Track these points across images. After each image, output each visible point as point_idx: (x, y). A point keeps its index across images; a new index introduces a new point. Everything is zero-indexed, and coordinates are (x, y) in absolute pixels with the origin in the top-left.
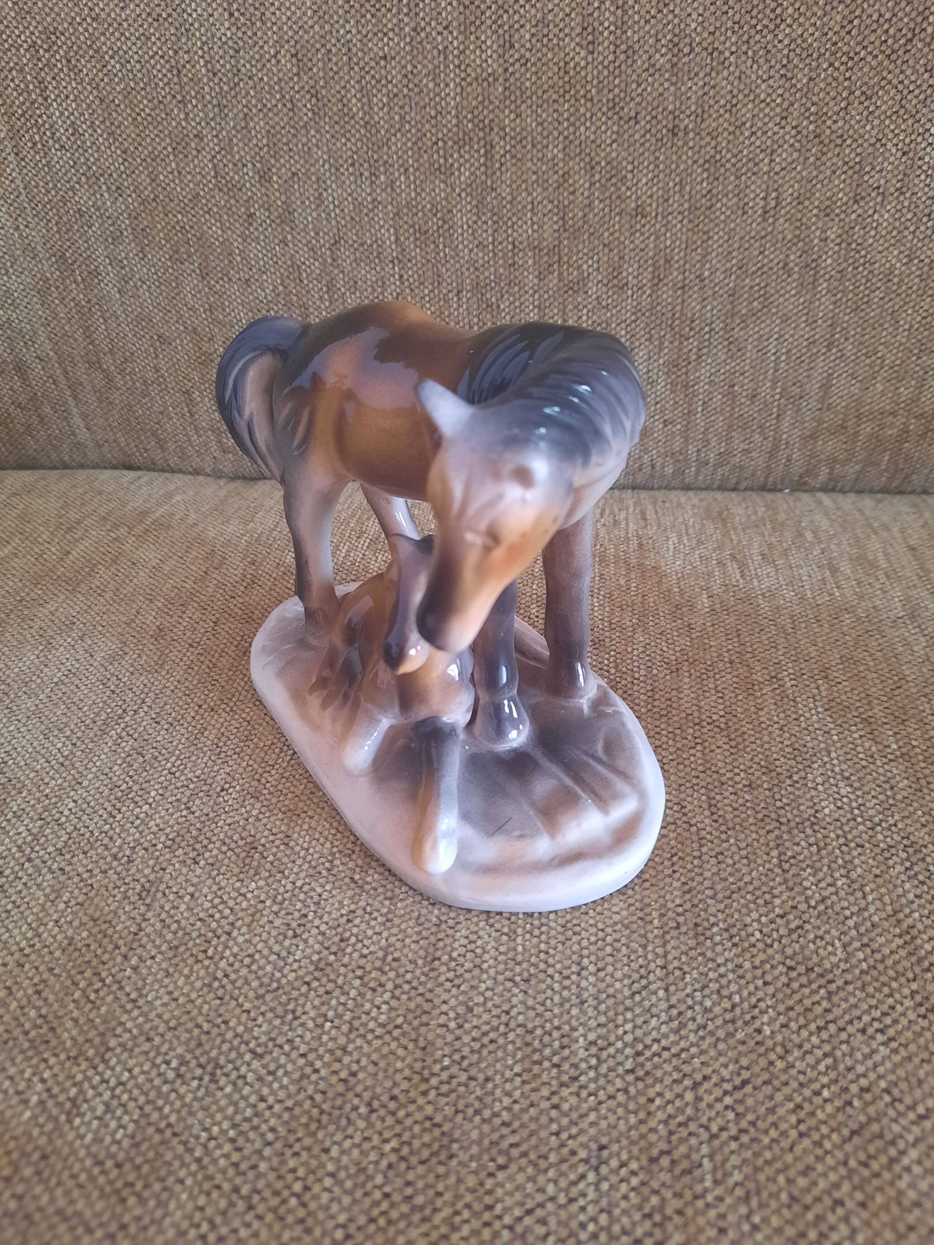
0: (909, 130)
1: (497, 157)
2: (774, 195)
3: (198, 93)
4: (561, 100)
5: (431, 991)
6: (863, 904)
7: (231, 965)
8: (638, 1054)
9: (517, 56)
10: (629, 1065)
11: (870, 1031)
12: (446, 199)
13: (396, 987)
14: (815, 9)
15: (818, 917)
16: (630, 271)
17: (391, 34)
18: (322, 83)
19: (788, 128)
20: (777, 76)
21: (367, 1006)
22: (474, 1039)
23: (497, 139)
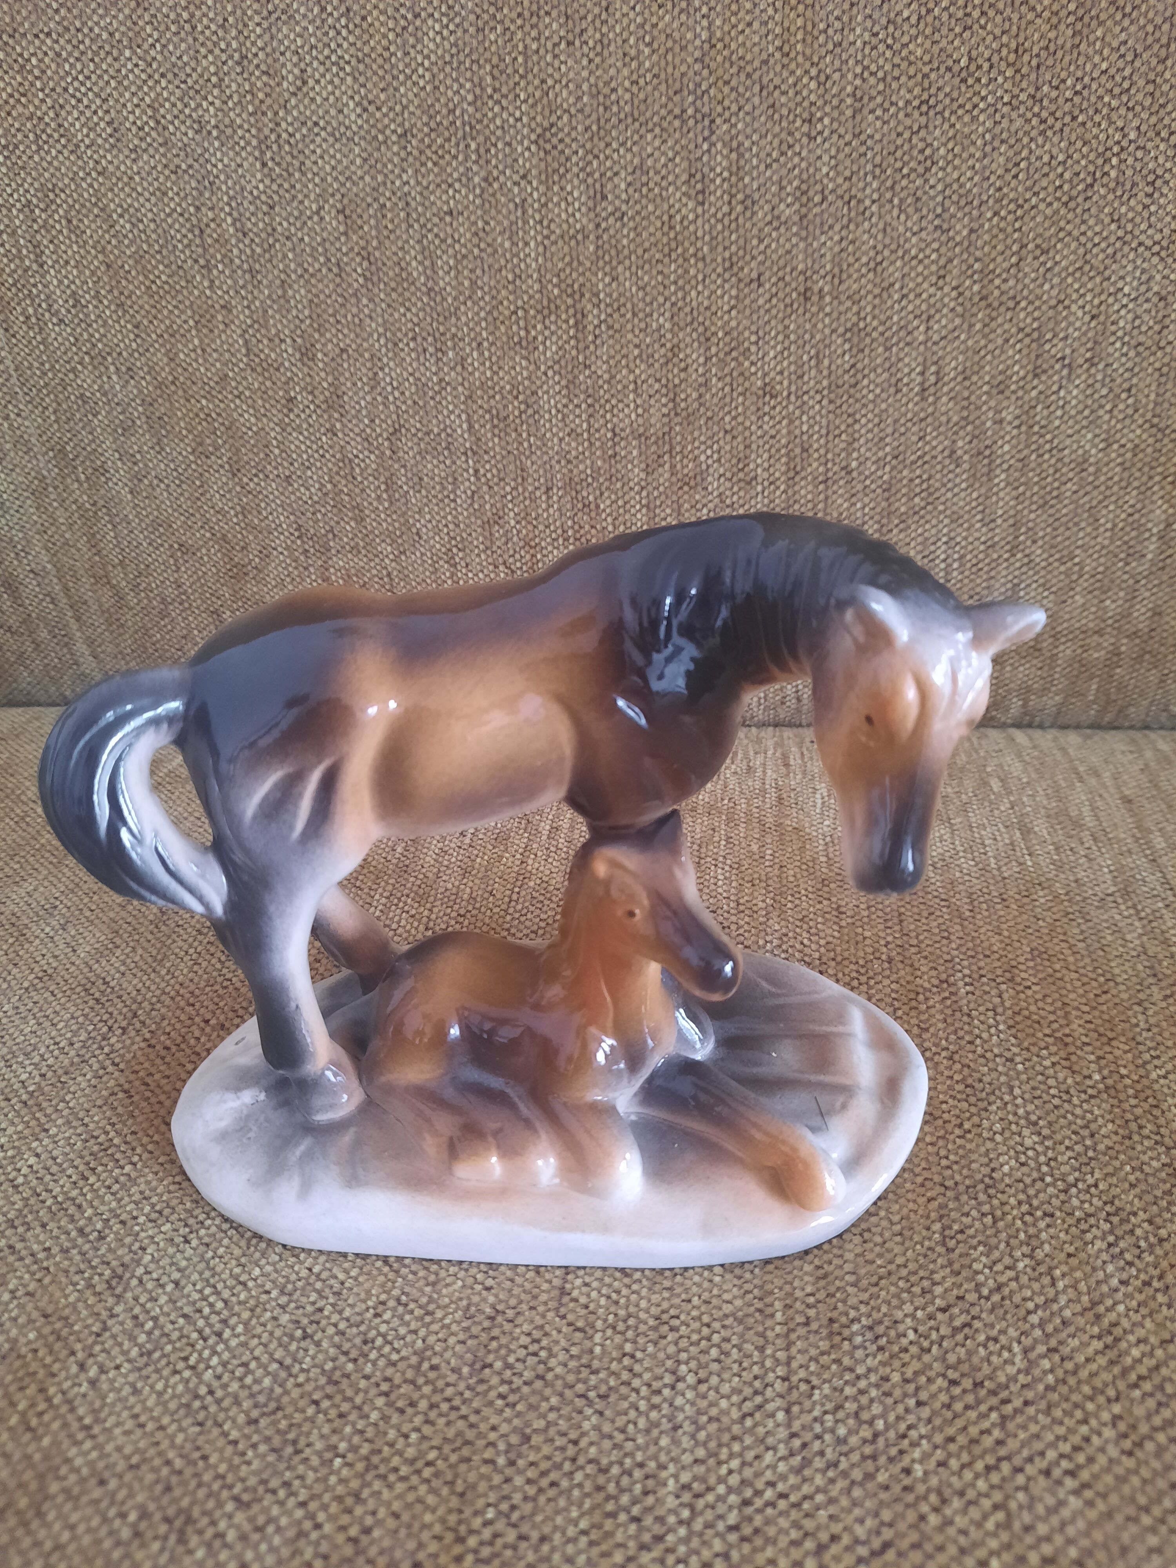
0: (1097, 290)
1: (590, 328)
2: (933, 369)
3: (224, 256)
4: (666, 260)
6: (1051, 1293)
7: (219, 1377)
8: (746, 1503)
9: (610, 209)
10: (732, 1518)
11: (1057, 1473)
12: (529, 378)
13: (432, 1406)
14: (972, 150)
15: (992, 1310)
16: (758, 462)
17: (457, 186)
18: (375, 243)
19: (947, 289)
20: (931, 228)
21: (392, 1435)
22: (529, 1481)
23: (589, 307)
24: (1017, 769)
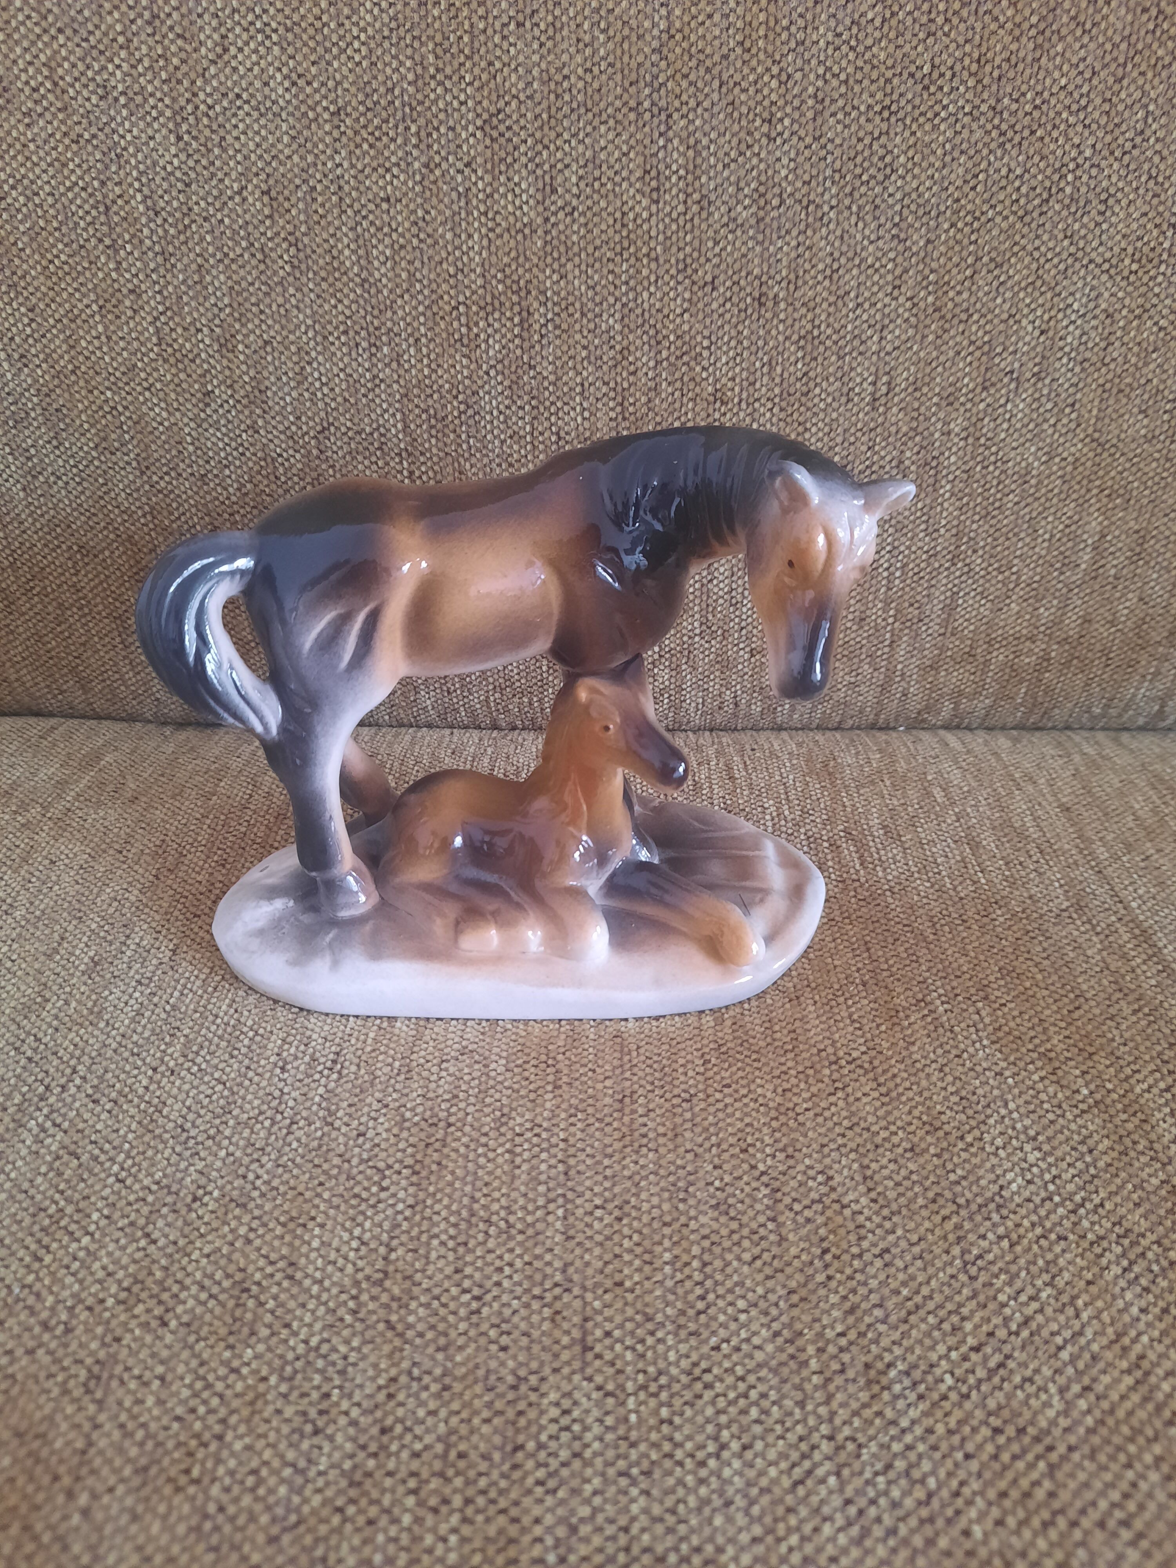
0: (1048, 306)
1: (537, 327)
2: (885, 379)
3: (133, 236)
4: (618, 259)
5: (516, 1503)
6: (1077, 1327)
7: (228, 1490)
9: (560, 203)
12: (469, 377)
14: (932, 159)
15: (1023, 1347)
17: (395, 171)
18: (303, 229)
19: (901, 300)
20: (888, 237)
21: (429, 1540)
23: (536, 305)
24: (956, 776)
